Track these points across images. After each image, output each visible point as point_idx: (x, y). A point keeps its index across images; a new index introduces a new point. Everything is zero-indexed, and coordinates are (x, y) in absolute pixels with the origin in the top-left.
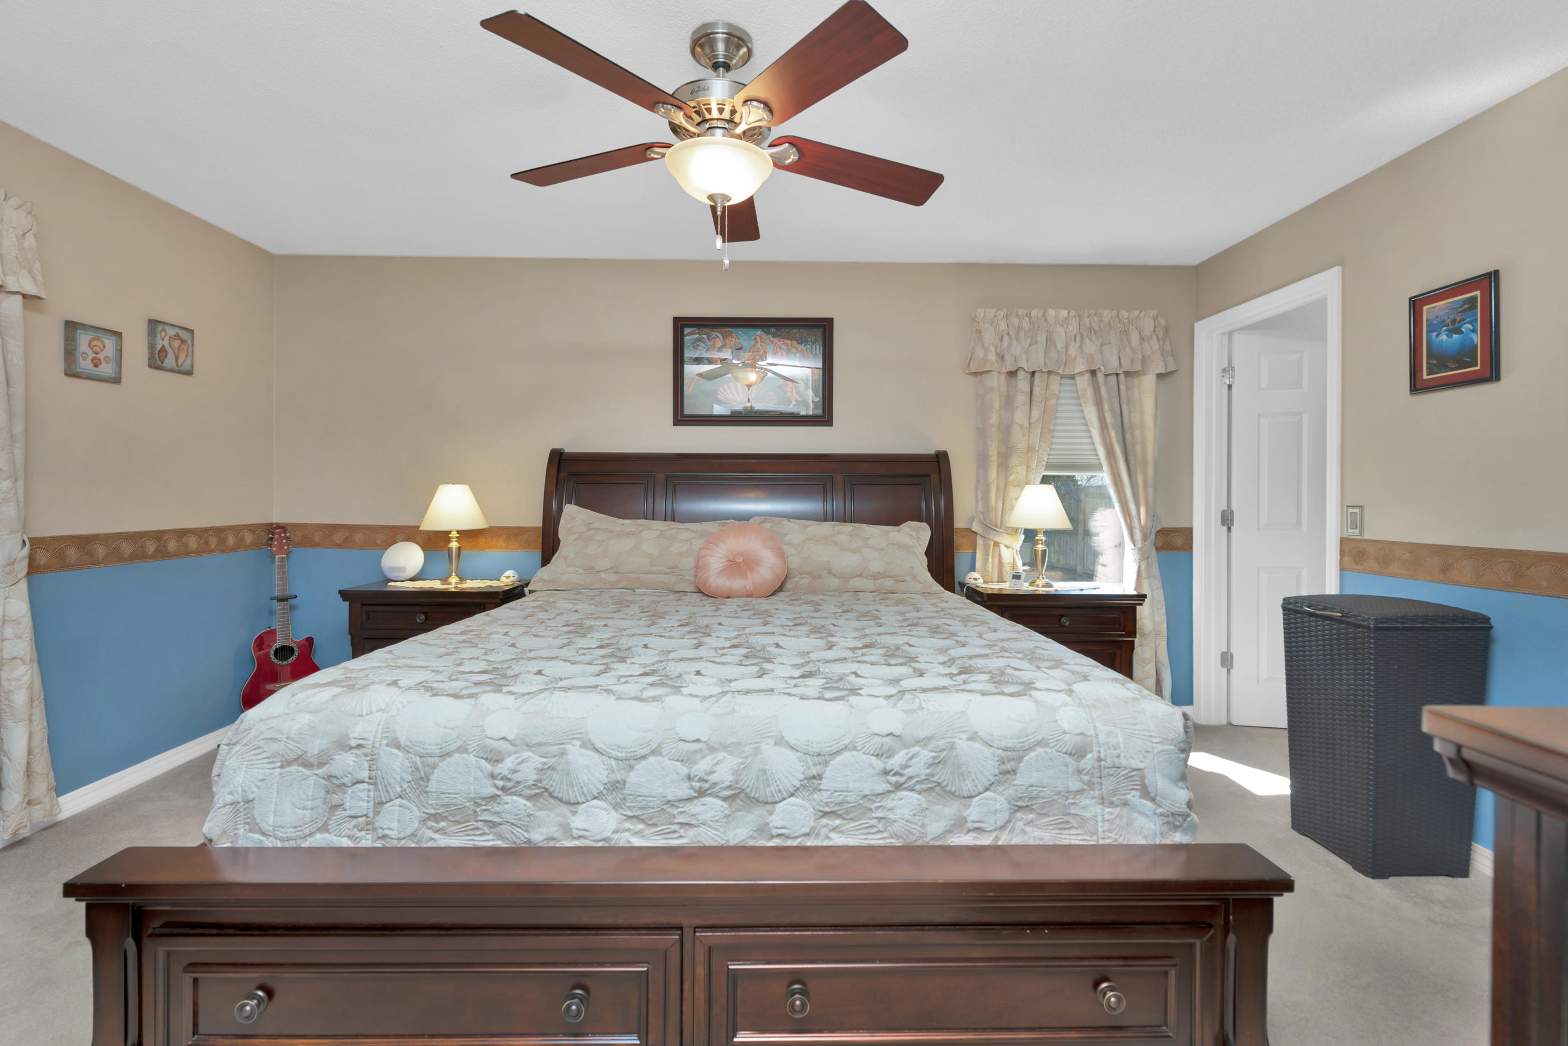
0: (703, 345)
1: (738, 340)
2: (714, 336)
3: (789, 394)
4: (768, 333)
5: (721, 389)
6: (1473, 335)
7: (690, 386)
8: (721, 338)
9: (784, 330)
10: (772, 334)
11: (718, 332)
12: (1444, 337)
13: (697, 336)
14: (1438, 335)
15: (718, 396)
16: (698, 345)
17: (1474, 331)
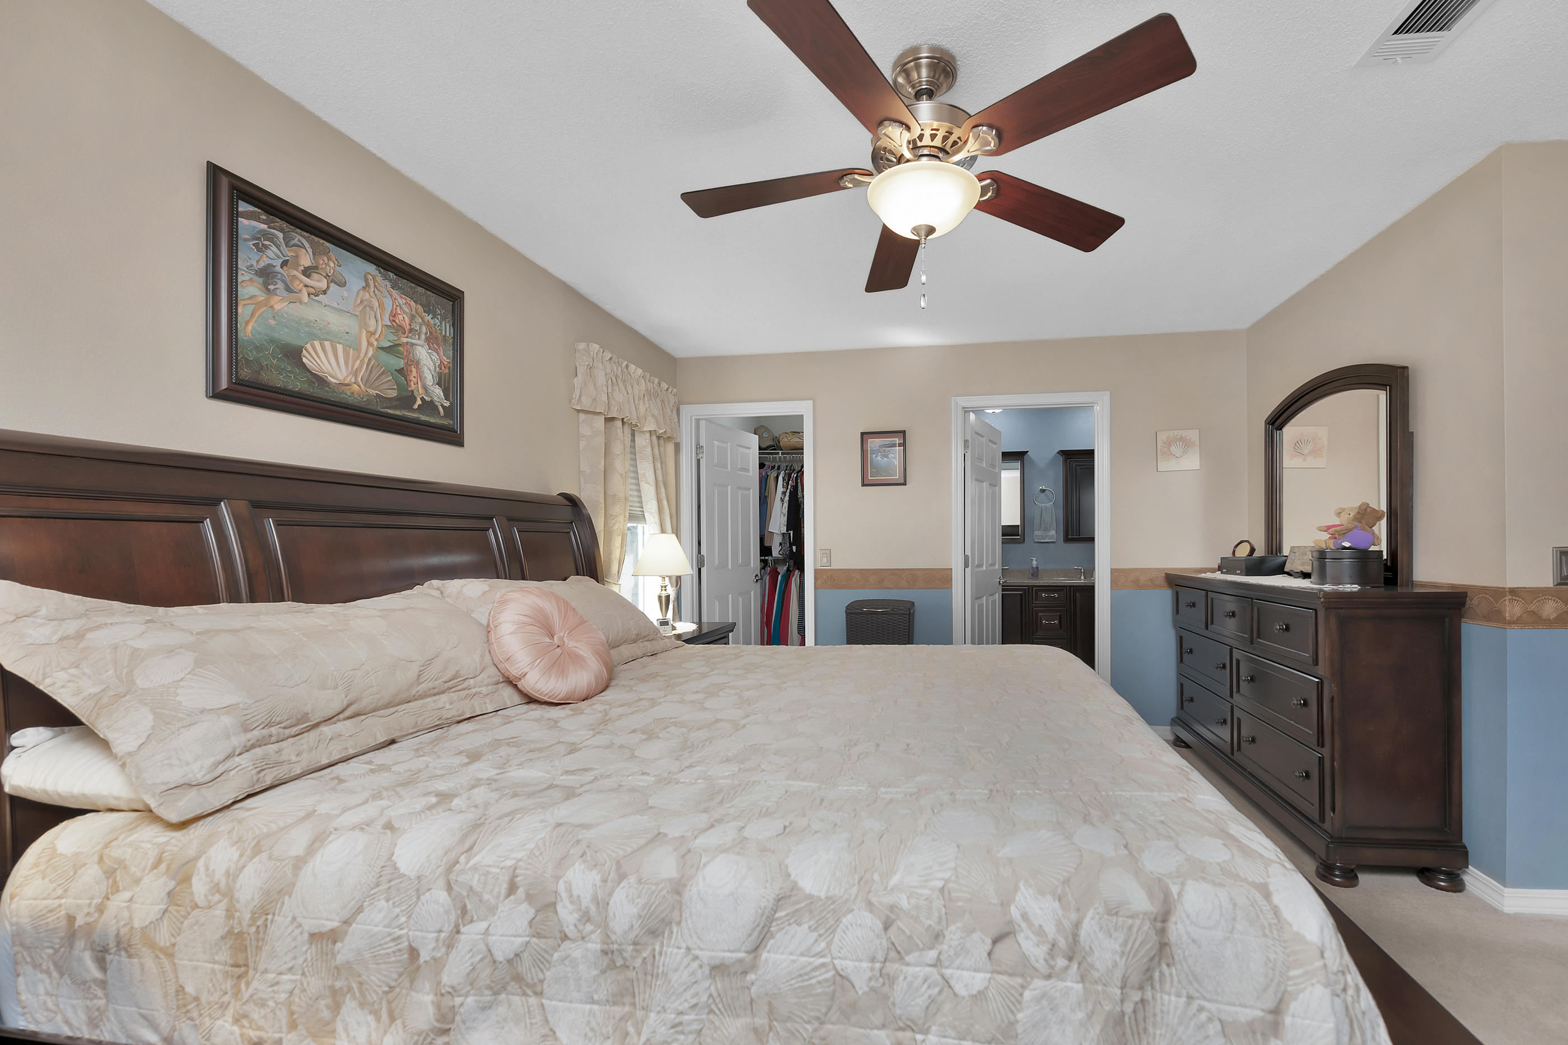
0: (274, 249)
1: (338, 268)
2: (296, 241)
3: (413, 387)
4: (385, 278)
5: (308, 346)
6: (894, 460)
7: (247, 323)
8: (310, 251)
9: (403, 283)
10: (390, 281)
11: (304, 237)
12: (879, 458)
13: (264, 227)
14: (876, 457)
15: (304, 360)
16: (266, 247)
17: (895, 458)
